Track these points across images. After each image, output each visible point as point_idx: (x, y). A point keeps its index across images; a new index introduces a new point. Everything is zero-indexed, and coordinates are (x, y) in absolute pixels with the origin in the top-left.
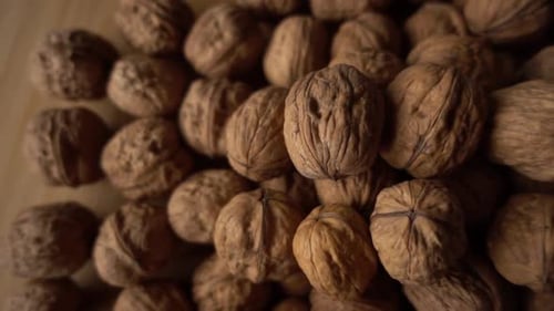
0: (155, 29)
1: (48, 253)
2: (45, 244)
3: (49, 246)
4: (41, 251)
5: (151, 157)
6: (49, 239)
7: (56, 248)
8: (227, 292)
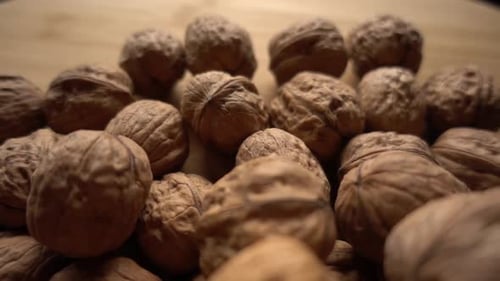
0: (462, 94)
1: (212, 37)
2: (219, 34)
3: (218, 38)
4: (213, 32)
5: (324, 103)
6: (224, 37)
7: (216, 43)
8: (181, 201)
